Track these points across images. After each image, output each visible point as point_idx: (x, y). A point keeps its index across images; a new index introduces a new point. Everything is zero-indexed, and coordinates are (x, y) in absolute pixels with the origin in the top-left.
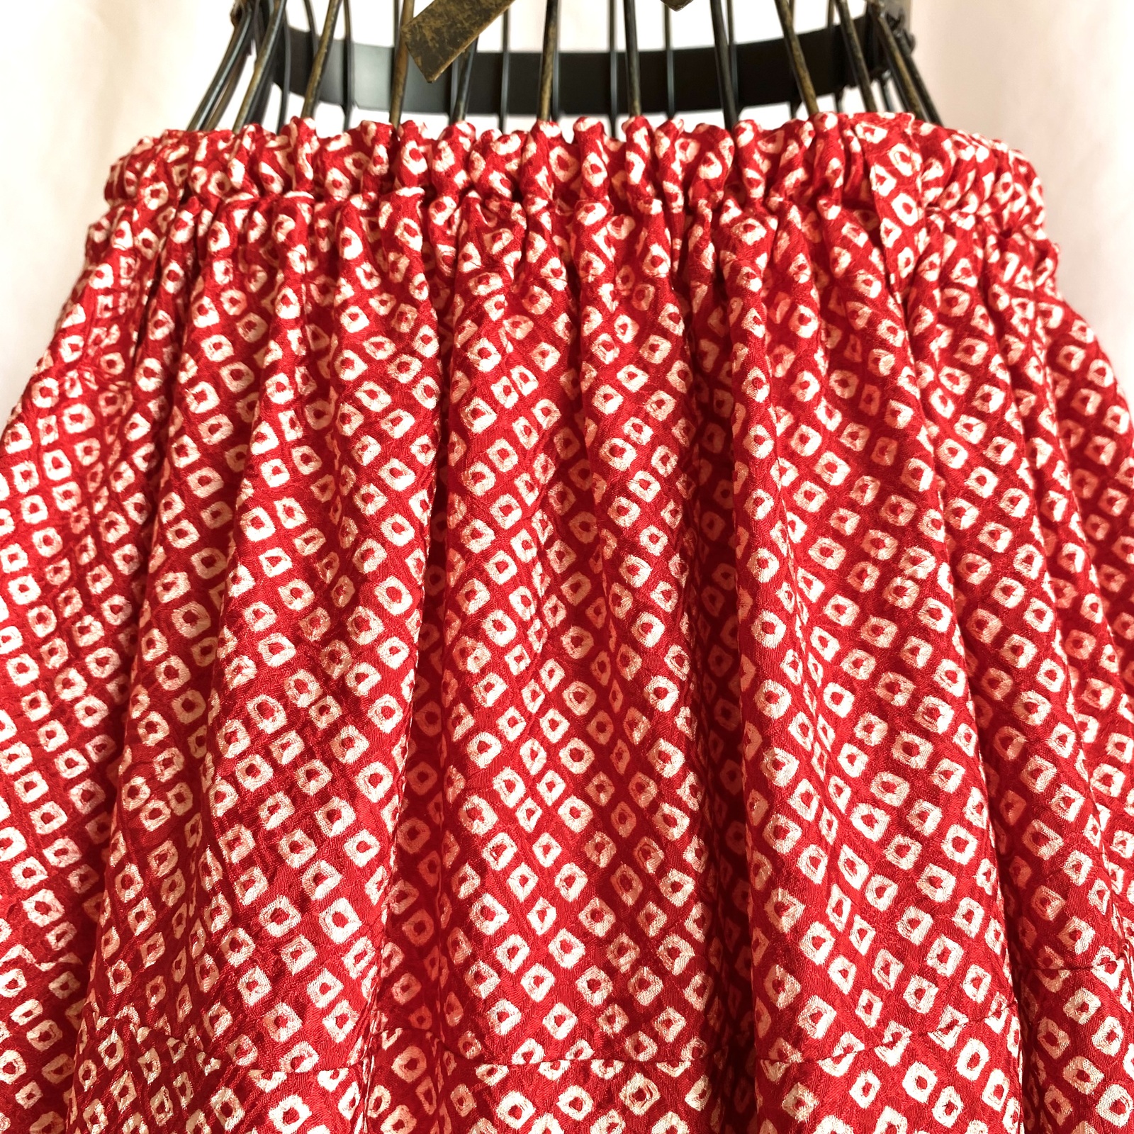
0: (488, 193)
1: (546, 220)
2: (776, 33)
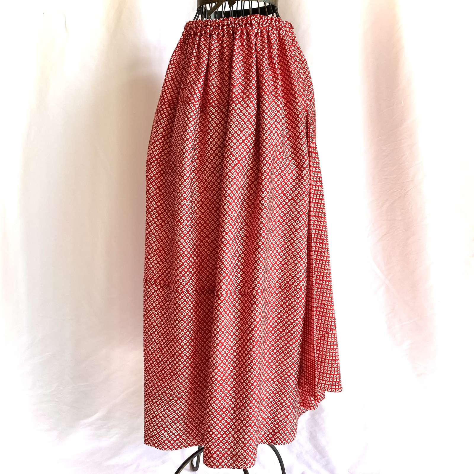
0: (216, 26)
1: (221, 29)
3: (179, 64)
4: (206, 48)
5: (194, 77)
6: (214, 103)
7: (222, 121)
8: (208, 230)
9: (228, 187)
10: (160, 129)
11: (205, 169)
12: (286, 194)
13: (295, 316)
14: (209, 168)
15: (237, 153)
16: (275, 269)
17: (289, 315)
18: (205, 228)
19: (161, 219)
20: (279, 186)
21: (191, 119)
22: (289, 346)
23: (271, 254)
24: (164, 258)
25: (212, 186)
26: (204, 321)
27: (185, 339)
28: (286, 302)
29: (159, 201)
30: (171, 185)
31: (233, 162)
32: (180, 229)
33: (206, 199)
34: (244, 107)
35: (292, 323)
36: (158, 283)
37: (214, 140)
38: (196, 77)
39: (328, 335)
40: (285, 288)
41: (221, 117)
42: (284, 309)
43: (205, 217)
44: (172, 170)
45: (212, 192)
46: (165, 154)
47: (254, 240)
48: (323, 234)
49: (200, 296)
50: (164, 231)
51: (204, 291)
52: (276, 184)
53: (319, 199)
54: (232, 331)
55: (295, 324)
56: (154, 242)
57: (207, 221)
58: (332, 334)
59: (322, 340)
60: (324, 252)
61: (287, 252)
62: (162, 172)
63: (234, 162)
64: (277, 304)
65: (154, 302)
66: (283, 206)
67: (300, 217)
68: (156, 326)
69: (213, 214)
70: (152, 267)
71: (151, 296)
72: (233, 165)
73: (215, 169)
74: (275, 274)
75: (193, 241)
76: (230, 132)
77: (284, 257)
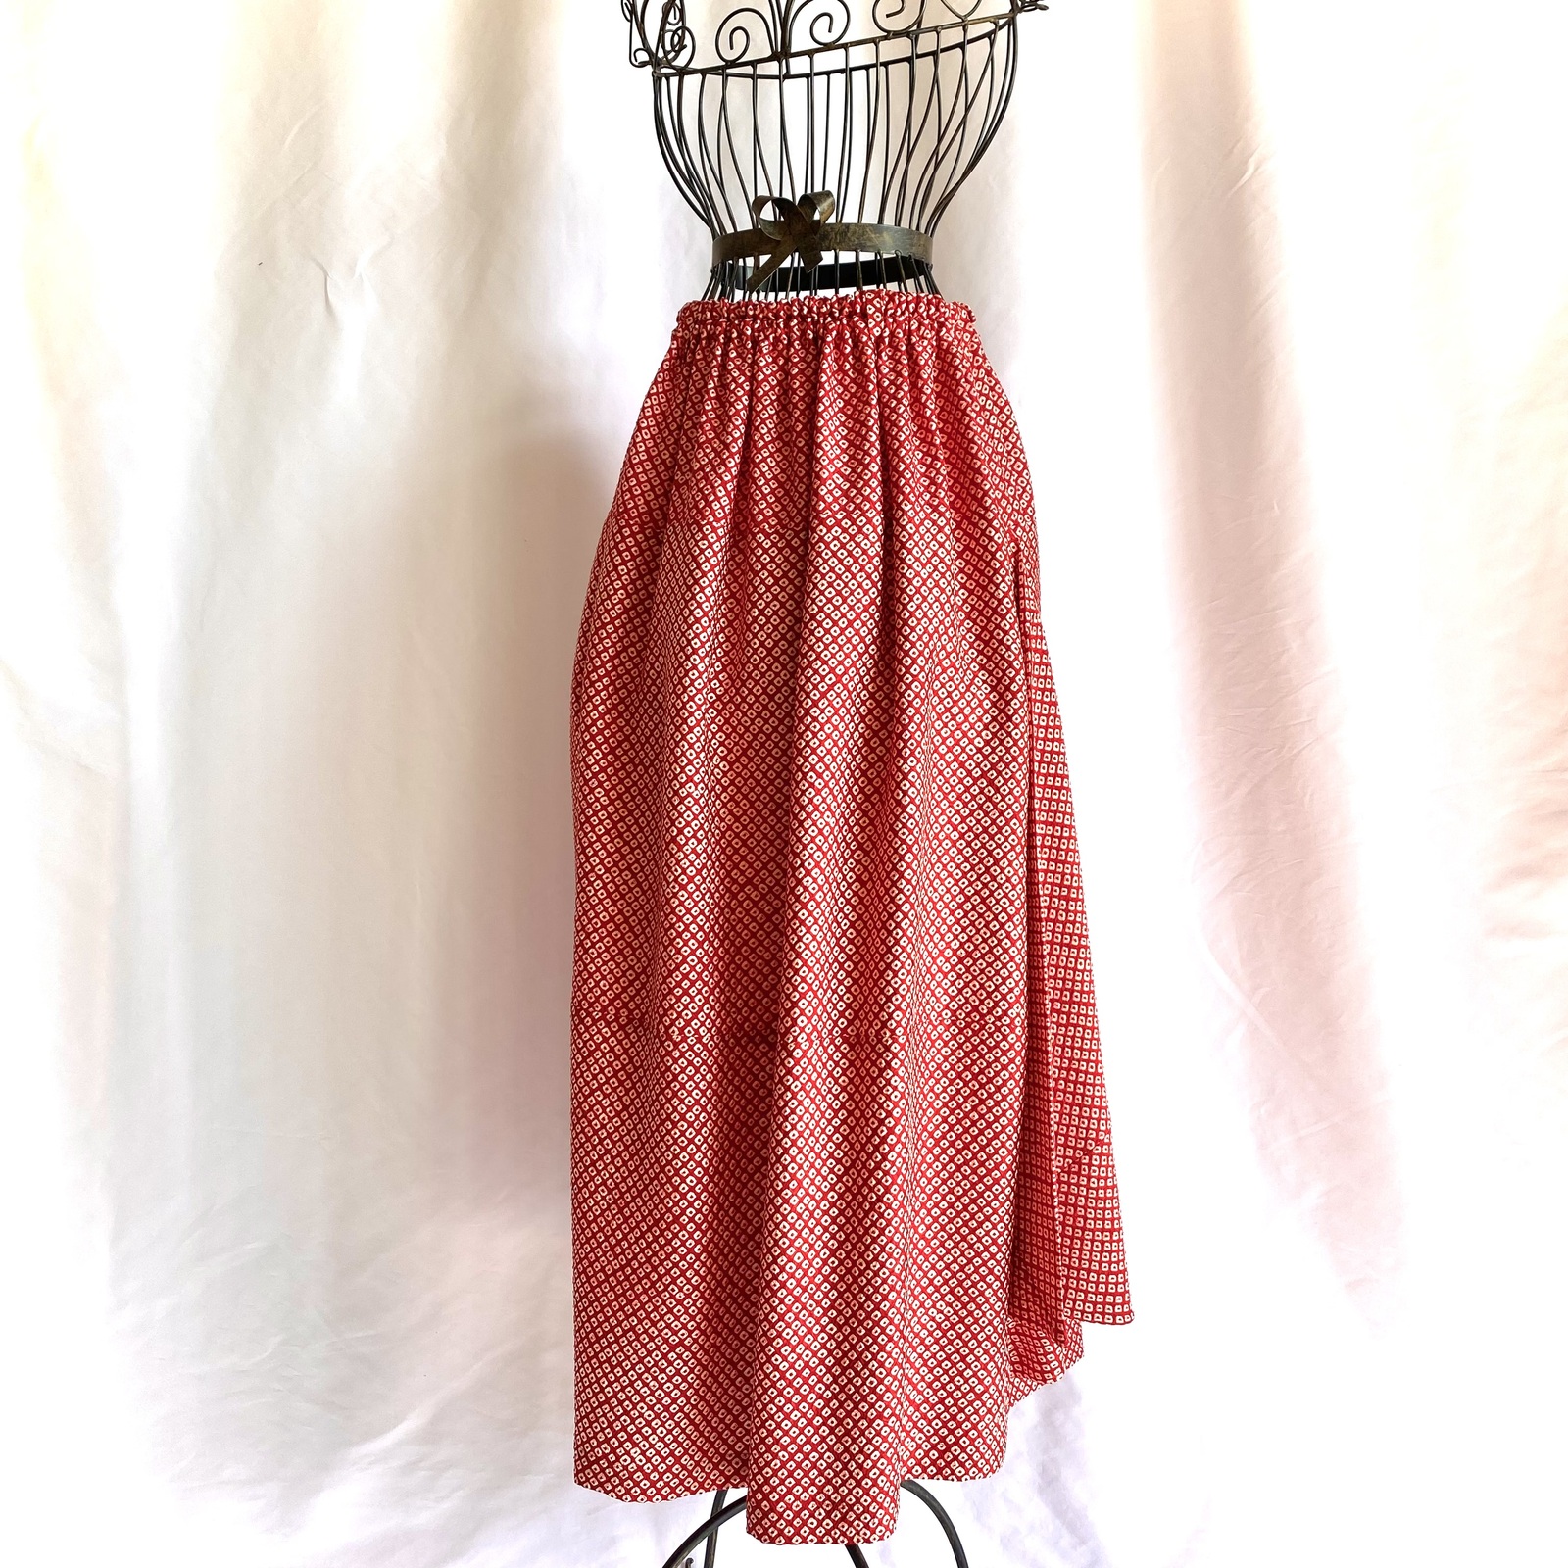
0: (769, 319)
1: (782, 326)
2: (853, 260)
3: (666, 418)
4: (743, 379)
5: (713, 455)
6: (769, 524)
7: (789, 571)
8: (751, 866)
9: (810, 746)
10: (616, 591)
11: (744, 699)
12: (967, 765)
13: (997, 1103)
14: (755, 695)
15: (833, 656)
16: (940, 970)
17: (982, 1102)
18: (743, 858)
19: (620, 835)
20: (947, 742)
21: (706, 567)
22: (984, 1192)
23: (928, 929)
24: (629, 944)
25: (763, 745)
26: (741, 1122)
27: (691, 1173)
28: (972, 1065)
29: (614, 787)
30: (647, 741)
31: (823, 678)
32: (678, 863)
33: (746, 780)
34: (849, 534)
35: (989, 1125)
36: (611, 1016)
37: (768, 621)
38: (718, 454)
39: (1090, 1159)
40: (968, 1025)
41: (786, 559)
42: (966, 1084)
43: (745, 827)
44: (650, 703)
45: (764, 759)
46: (631, 659)
47: (882, 891)
48: (1068, 872)
49: (732, 1050)
50: (629, 868)
51: (742, 1037)
52: (938, 737)
53: (1055, 776)
54: (824, 1147)
55: (997, 1127)
56: (601, 901)
57: (748, 838)
58: (1101, 1155)
59: (1074, 1173)
60: (1074, 923)
61: (972, 923)
62: (621, 708)
63: (827, 680)
64: (948, 1072)
65: (602, 1070)
66: (959, 797)
67: (1004, 825)
68: (608, 1140)
69: (765, 820)
70: (595, 972)
71: (591, 1054)
72: (823, 687)
73: (771, 698)
74: (939, 985)
75: (712, 894)
76: (814, 601)
77: (964, 937)
